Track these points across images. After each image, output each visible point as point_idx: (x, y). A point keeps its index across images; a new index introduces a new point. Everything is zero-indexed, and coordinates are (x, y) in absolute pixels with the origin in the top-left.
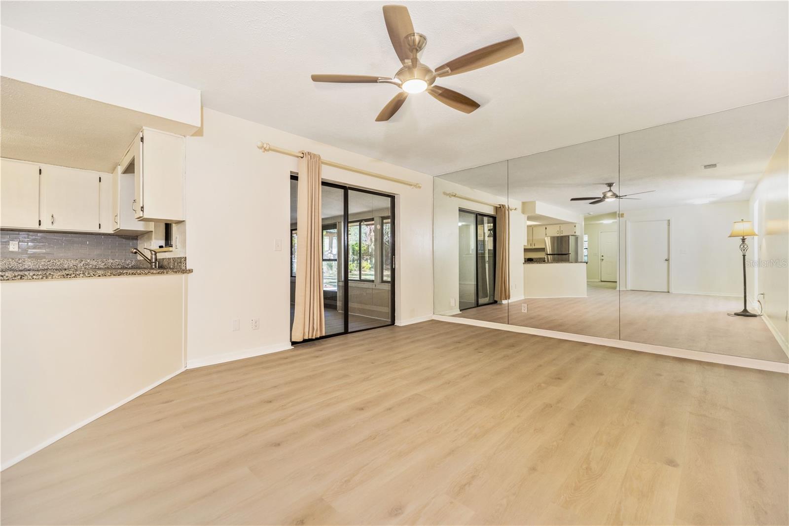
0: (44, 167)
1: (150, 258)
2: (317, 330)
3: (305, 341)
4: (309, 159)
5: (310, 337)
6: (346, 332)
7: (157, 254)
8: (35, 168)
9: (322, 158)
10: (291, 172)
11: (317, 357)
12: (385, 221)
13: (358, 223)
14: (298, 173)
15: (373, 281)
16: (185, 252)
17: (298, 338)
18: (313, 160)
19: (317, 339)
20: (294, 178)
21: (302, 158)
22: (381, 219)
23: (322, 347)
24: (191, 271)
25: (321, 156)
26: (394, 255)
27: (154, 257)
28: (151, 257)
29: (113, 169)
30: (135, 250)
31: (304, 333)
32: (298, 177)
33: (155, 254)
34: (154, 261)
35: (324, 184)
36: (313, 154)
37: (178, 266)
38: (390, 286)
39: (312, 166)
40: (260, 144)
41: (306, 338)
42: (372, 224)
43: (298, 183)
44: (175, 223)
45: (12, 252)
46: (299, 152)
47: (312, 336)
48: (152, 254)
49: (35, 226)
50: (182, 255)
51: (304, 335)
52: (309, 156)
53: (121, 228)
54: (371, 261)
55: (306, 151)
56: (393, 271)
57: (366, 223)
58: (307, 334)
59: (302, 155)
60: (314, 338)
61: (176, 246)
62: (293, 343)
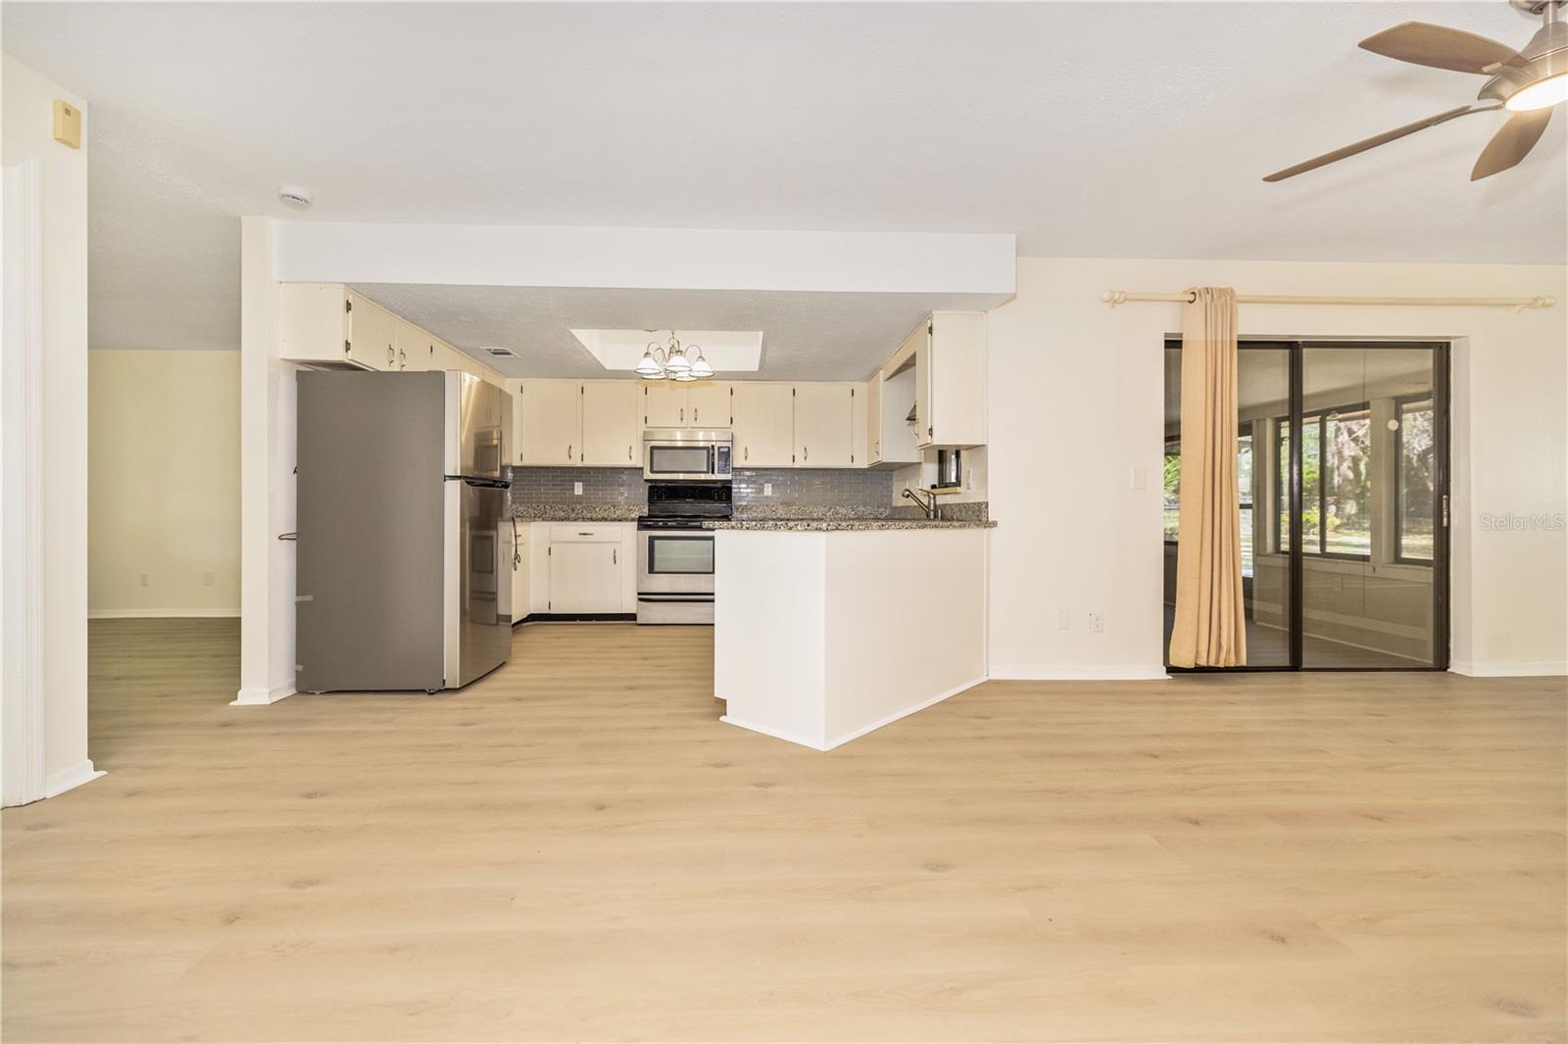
0: (797, 385)
1: (926, 504)
2: (1228, 652)
3: (1199, 670)
4: (1209, 301)
5: (1212, 663)
6: (1295, 666)
7: (937, 497)
8: (788, 387)
9: (1237, 293)
10: (1166, 335)
11: (1233, 703)
12: (1405, 406)
13: (1317, 418)
14: (1181, 335)
15: (1365, 558)
16: (987, 494)
17: (1183, 657)
18: (1216, 300)
19: (1228, 670)
20: (1173, 344)
21: (1190, 302)
22: (1393, 402)
23: (1244, 687)
24: (994, 524)
25: (1235, 289)
26: (1448, 493)
27: (932, 502)
28: (929, 502)
29: (871, 376)
30: (907, 493)
31: (1197, 652)
32: (1181, 341)
33: (934, 498)
34: (932, 508)
35: (1243, 344)
36: (1216, 289)
37: (975, 515)
38: (1432, 574)
39: (1216, 315)
40: (1106, 297)
41: (1203, 662)
42: (1364, 417)
43: (1181, 353)
44: (965, 450)
45: (767, 497)
46: (1185, 292)
47: (1218, 661)
48: (930, 498)
49: (788, 464)
50: (979, 499)
51: (1196, 658)
52: (1209, 297)
53: (884, 461)
54: (1338, 509)
55: (1200, 285)
56: (1443, 536)
57: (1340, 416)
58: (1204, 655)
59: (1192, 298)
60: (1221, 665)
61: (968, 485)
62: (1171, 670)
